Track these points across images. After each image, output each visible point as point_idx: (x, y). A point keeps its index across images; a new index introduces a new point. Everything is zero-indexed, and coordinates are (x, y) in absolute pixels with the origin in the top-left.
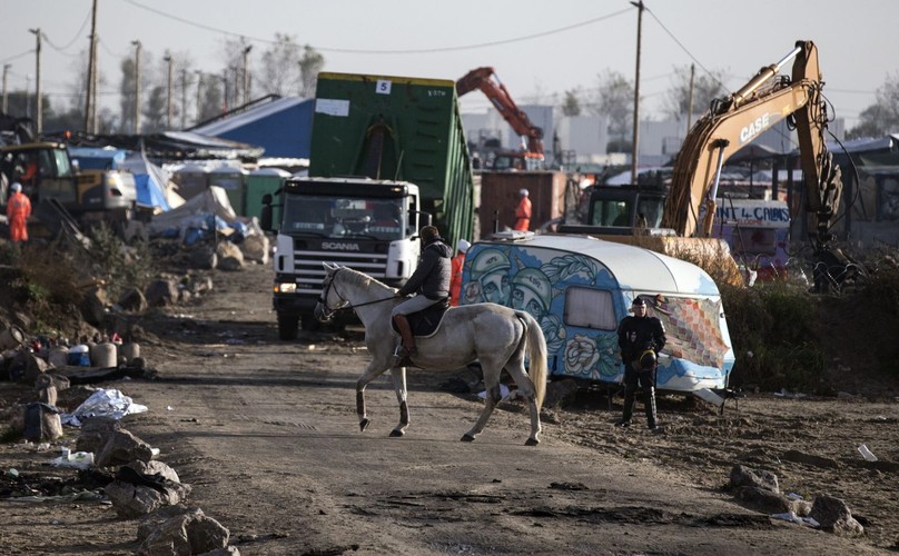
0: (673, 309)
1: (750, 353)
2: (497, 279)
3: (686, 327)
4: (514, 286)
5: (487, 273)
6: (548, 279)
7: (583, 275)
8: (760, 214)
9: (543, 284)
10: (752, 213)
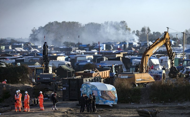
0: (106, 93)
1: (129, 97)
2: (85, 89)
3: (109, 95)
4: (87, 90)
5: (84, 88)
6: (90, 89)
7: (94, 88)
8: (158, 73)
9: (90, 90)
10: (156, 73)
